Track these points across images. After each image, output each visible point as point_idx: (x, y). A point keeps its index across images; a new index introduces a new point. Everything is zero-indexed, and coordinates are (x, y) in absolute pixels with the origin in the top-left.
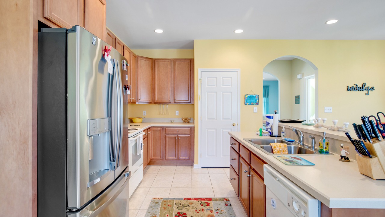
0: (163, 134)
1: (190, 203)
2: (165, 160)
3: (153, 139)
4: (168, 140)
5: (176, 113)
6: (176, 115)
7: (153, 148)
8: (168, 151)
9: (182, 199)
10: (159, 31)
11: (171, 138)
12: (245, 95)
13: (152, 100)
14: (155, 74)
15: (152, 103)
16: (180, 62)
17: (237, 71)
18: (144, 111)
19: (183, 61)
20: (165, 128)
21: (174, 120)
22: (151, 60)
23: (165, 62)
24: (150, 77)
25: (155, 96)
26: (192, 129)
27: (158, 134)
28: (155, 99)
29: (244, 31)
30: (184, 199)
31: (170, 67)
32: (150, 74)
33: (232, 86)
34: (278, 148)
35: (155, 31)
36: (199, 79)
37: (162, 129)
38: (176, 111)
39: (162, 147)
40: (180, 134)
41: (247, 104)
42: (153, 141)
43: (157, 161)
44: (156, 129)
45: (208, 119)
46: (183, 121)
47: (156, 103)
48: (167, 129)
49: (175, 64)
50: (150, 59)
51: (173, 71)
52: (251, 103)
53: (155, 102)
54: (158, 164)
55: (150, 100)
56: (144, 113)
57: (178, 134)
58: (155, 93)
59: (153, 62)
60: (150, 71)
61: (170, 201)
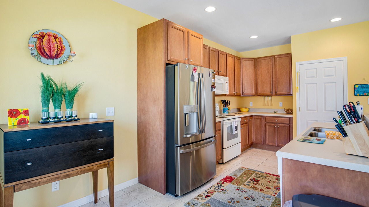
0: (264, 122)
1: (267, 176)
2: (265, 145)
3: (255, 126)
4: (267, 128)
5: (280, 104)
6: (280, 106)
7: (255, 134)
8: (268, 137)
9: (263, 172)
10: (254, 37)
11: (271, 126)
12: (355, 85)
13: (255, 93)
14: (258, 70)
15: (256, 95)
16: (281, 57)
17: (342, 59)
18: (250, 103)
19: (283, 56)
20: (265, 117)
21: (278, 111)
22: (254, 60)
23: (266, 59)
24: (253, 74)
25: (258, 89)
26: (291, 119)
27: (258, 122)
28: (258, 92)
29: (342, 19)
30: (265, 173)
31: (271, 64)
32: (253, 71)
33: (336, 76)
34: (331, 136)
35: (251, 37)
36: (296, 73)
37: (262, 118)
38: (280, 103)
39: (262, 133)
40: (279, 123)
41: (358, 94)
42: (255, 127)
43: (259, 145)
44: (257, 117)
45: (308, 110)
46: (285, 111)
47: (259, 96)
48: (266, 118)
49: (276, 60)
50: (253, 58)
51: (274, 67)
52: (363, 94)
53: (258, 94)
54: (259, 148)
55: (253, 93)
56: (250, 104)
57: (277, 124)
58: (258, 86)
59: (256, 61)
60: (253, 69)
61: (252, 171)
